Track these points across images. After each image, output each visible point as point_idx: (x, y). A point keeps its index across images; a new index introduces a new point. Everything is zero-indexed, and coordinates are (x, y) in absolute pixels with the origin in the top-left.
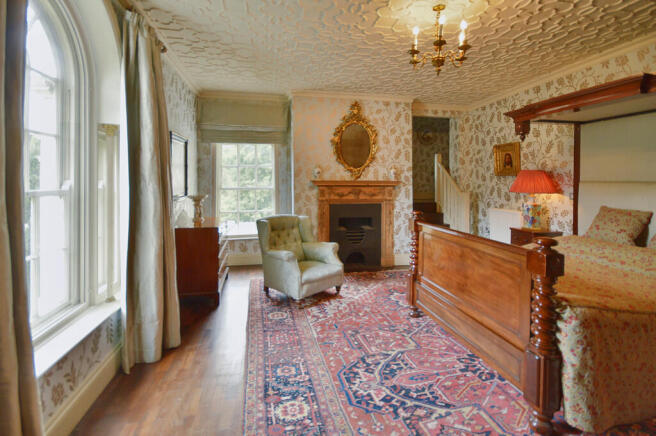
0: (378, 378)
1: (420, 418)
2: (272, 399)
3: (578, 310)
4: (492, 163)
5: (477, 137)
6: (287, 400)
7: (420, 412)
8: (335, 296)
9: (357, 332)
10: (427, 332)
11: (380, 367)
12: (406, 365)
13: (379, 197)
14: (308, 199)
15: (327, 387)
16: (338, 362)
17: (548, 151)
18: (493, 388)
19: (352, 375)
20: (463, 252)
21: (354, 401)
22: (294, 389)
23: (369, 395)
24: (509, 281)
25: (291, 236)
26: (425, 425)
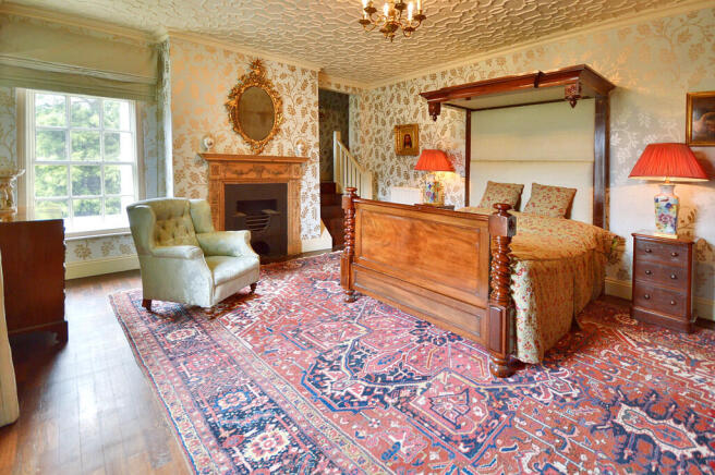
0: (347, 372)
1: (408, 399)
2: (231, 442)
3: (525, 263)
4: (393, 143)
5: (377, 117)
6: (254, 435)
7: (405, 393)
8: (250, 296)
9: (298, 331)
10: (370, 313)
11: (343, 360)
12: (368, 351)
13: (285, 176)
14: (194, 177)
15: (297, 402)
16: (294, 368)
17: (443, 134)
18: (450, 350)
19: (318, 379)
20: (413, 225)
21: (336, 406)
22: (256, 418)
23: (348, 394)
24: (466, 246)
25: (181, 226)
26: (415, 403)
